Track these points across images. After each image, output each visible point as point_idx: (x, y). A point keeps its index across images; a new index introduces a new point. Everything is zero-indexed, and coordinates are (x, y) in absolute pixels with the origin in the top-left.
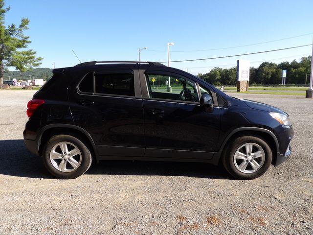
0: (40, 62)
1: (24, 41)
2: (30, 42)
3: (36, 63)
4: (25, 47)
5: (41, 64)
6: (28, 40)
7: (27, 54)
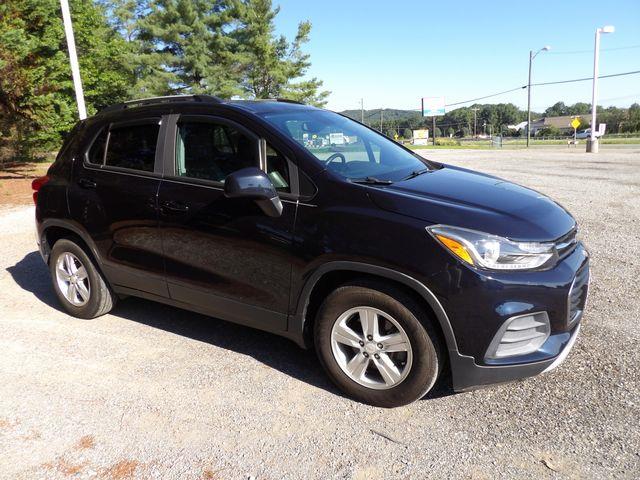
0: (325, 99)
1: (300, 65)
2: (309, 65)
3: (319, 102)
4: (302, 75)
5: (326, 103)
6: (306, 61)
7: (308, 86)
